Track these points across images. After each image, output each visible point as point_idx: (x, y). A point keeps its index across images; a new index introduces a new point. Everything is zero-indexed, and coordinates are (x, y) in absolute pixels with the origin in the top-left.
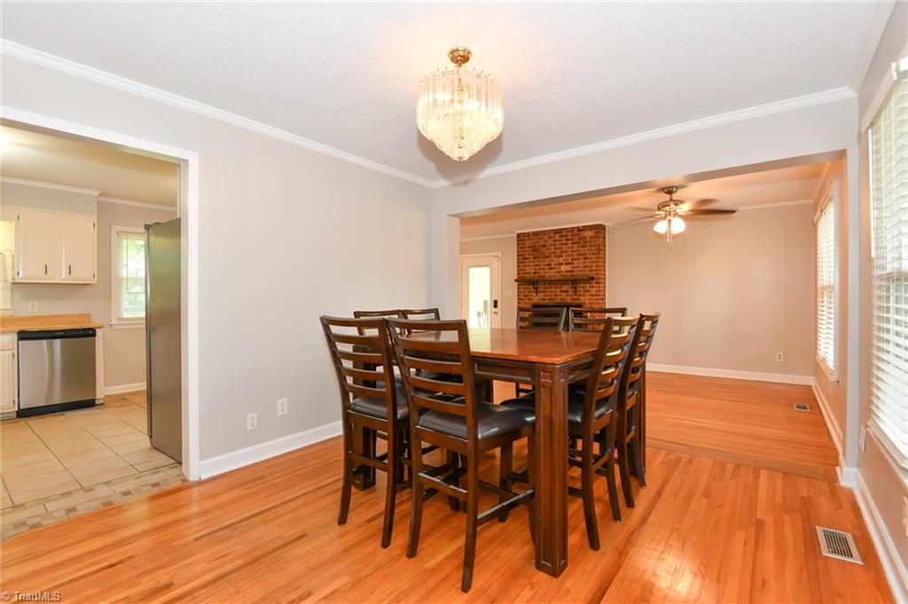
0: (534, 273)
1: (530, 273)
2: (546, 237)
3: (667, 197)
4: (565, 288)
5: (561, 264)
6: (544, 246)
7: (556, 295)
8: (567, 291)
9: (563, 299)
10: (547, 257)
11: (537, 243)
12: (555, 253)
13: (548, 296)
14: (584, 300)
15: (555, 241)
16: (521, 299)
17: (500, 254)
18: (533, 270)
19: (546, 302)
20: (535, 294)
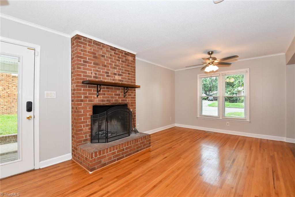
0: (94, 77)
1: (91, 77)
2: (104, 49)
3: (208, 56)
4: (118, 92)
5: (115, 74)
6: (103, 56)
7: (112, 97)
8: (119, 95)
9: (116, 100)
10: (105, 66)
11: (98, 51)
12: (111, 64)
13: (106, 97)
14: (128, 101)
15: (111, 55)
16: (82, 101)
17: (38, 49)
18: (93, 75)
19: (105, 103)
20: (96, 96)
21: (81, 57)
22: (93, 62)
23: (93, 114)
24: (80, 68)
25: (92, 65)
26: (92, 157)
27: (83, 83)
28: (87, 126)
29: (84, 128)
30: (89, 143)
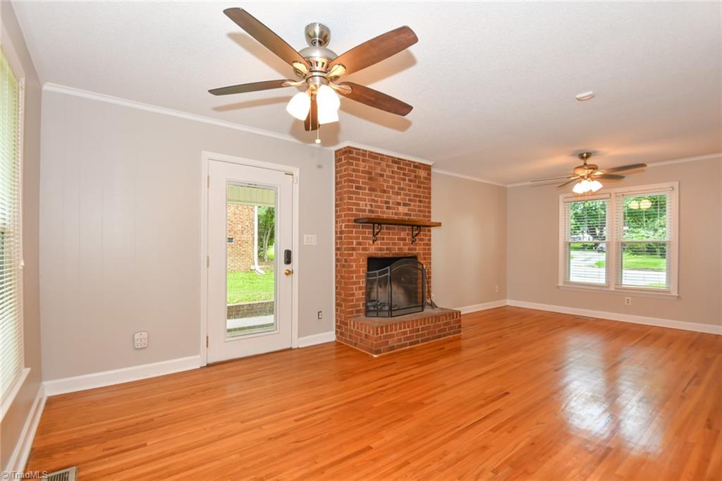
2: (384, 164)
4: (403, 234)
6: (382, 175)
7: (394, 244)
8: (404, 239)
9: (400, 249)
10: (384, 191)
11: (375, 169)
12: (392, 188)
13: (385, 244)
14: (419, 250)
15: (393, 172)
16: (353, 249)
17: (297, 172)
18: (369, 207)
19: (384, 253)
20: (371, 242)
21: (353, 181)
22: (367, 187)
23: (368, 271)
24: (350, 198)
25: (367, 191)
26: (377, 334)
27: (355, 221)
28: (360, 288)
29: (356, 292)
30: (362, 316)
